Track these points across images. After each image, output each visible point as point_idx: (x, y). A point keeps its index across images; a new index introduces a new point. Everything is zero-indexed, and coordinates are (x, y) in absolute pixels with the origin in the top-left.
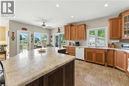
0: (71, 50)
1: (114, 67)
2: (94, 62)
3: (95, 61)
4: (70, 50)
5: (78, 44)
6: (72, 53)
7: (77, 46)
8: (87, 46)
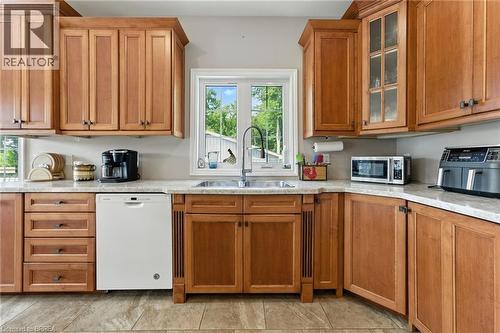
0: (49, 224)
1: (339, 292)
2: (240, 291)
3: (248, 277)
4: (34, 224)
5: (126, 167)
6: (62, 250)
7: (120, 180)
8: (194, 178)
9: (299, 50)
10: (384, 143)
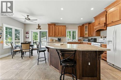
9: (78, 27)
10: (86, 38)
